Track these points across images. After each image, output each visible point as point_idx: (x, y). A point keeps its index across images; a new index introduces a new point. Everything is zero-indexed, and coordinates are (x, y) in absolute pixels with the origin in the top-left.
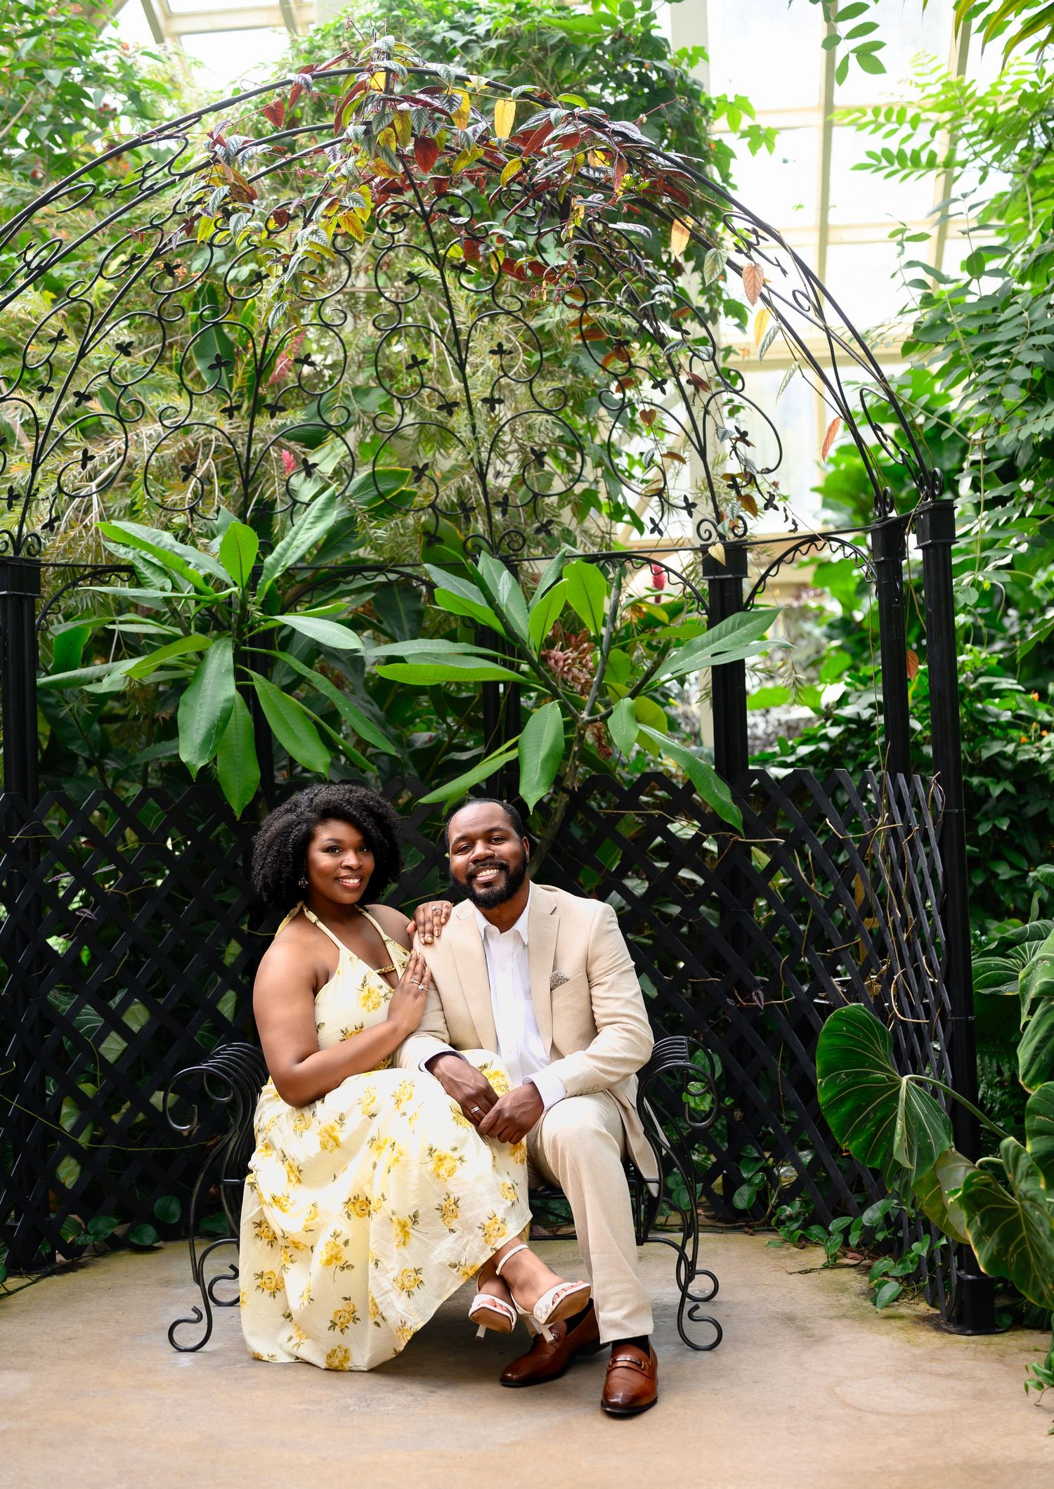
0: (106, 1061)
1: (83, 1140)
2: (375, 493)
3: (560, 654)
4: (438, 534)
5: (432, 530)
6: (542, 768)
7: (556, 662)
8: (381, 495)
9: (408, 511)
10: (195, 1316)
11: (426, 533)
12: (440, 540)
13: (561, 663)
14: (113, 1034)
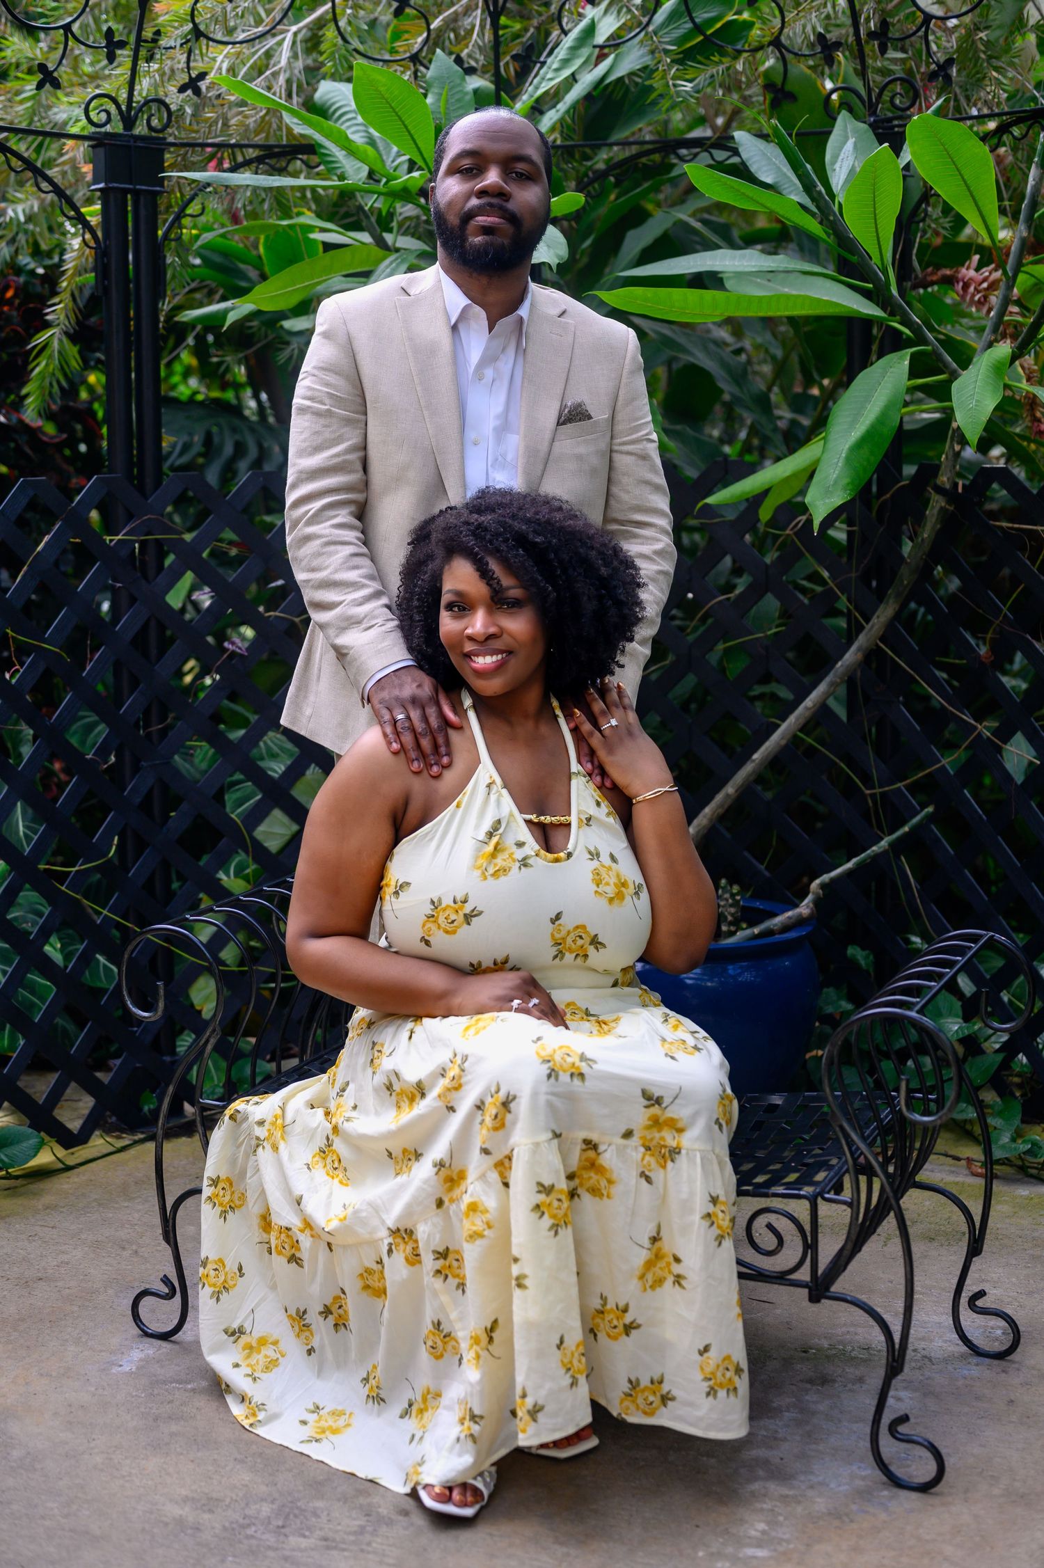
0: (266, 850)
1: (229, 954)
2: (690, 25)
3: (972, 273)
4: (788, 87)
5: (778, 80)
6: (848, 460)
7: (966, 286)
8: (698, 29)
9: (739, 52)
10: (165, 1290)
11: (769, 86)
12: (792, 97)
13: (972, 289)
14: (277, 814)
